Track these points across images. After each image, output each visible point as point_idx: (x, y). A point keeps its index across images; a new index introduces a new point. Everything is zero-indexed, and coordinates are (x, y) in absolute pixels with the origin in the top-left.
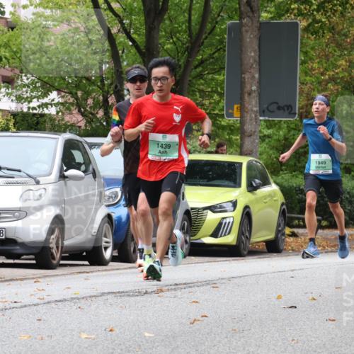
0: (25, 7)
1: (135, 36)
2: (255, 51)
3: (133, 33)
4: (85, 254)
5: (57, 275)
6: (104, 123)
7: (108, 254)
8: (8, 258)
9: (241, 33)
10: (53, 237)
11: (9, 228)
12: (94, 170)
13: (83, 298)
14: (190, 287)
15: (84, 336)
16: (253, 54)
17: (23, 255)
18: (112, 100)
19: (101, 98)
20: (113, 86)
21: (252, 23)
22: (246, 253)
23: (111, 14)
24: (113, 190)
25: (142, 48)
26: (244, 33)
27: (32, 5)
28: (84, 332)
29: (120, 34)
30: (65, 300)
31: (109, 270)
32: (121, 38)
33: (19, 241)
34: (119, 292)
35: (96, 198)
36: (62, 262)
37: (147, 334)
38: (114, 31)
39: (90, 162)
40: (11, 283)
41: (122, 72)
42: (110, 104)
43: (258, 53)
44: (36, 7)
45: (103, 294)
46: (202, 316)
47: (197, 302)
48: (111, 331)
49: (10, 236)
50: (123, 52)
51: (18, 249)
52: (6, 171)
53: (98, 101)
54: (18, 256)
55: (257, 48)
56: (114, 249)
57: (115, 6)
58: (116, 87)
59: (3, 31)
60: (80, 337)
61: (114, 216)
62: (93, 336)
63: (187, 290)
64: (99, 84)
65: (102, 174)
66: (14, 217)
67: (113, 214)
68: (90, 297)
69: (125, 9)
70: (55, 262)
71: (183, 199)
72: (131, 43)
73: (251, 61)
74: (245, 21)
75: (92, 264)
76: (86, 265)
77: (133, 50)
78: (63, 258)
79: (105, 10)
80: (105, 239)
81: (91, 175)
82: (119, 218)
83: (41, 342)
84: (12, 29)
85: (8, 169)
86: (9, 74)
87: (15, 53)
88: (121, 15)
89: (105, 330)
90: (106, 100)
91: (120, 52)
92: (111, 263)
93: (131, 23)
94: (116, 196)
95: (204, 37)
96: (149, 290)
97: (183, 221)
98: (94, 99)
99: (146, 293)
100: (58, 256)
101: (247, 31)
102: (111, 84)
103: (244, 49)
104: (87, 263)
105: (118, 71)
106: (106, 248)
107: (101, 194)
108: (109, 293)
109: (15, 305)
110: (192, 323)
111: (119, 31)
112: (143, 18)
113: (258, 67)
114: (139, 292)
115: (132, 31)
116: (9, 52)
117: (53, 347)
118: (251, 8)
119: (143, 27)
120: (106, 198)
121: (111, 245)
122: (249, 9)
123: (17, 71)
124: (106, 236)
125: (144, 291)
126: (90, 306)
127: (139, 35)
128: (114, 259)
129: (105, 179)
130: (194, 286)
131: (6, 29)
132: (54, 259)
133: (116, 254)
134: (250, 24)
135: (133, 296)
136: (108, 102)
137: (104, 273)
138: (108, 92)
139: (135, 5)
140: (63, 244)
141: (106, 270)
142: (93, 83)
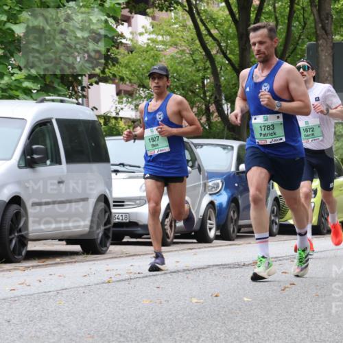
0: (141, 34)
1: (230, 56)
2: (329, 66)
3: (230, 54)
4: (193, 233)
5: (172, 251)
6: (207, 127)
7: (212, 234)
8: (132, 237)
9: (317, 51)
10: (167, 220)
11: (132, 213)
12: (199, 165)
13: (193, 270)
14: (280, 260)
15: (194, 300)
16: (328, 69)
17: (143, 235)
18: (212, 108)
19: (204, 107)
20: (213, 97)
21: (327, 44)
22: (325, 231)
23: (211, 39)
24: (216, 182)
25: (237, 66)
26: (320, 53)
27: (146, 32)
28: (194, 297)
29: (218, 55)
30: (178, 271)
31: (214, 247)
32: (219, 58)
33: (140, 223)
34: (222, 265)
35: (201, 188)
36: (175, 240)
37: (246, 299)
38: (214, 52)
39: (196, 159)
40: (135, 257)
41: (220, 86)
42: (211, 111)
43: (332, 68)
44: (150, 34)
45: (209, 267)
46: (291, 284)
47: (286, 273)
48: (216, 296)
49: (133, 219)
50: (221, 69)
51: (139, 230)
52: (128, 167)
53: (202, 109)
54: (140, 236)
55: (331, 64)
56: (217, 229)
57: (214, 32)
58: (216, 98)
59: (124, 54)
60: (191, 301)
61: (217, 203)
62: (202, 301)
63: (278, 263)
64: (202, 96)
65: (206, 168)
66: (136, 204)
67: (215, 201)
68: (199, 269)
69: (222, 35)
70: (169, 240)
71: (273, 188)
72: (227, 62)
73: (327, 75)
74: (321, 42)
75: (199, 242)
76: (195, 243)
77: (229, 68)
78: (176, 237)
79: (206, 35)
80: (209, 221)
81: (197, 170)
82: (221, 205)
83: (160, 306)
84: (132, 52)
85: (130, 166)
86: (129, 89)
87: (134, 71)
88: (219, 39)
89: (211, 296)
90: (208, 109)
91: (219, 69)
92: (215, 241)
93: (227, 46)
94: (218, 187)
95: (287, 55)
96: (247, 263)
97: (273, 206)
98: (198, 107)
99: (244, 265)
100: (171, 235)
101: (322, 50)
102: (212, 96)
103: (320, 65)
104: (195, 241)
105: (217, 85)
106: (210, 229)
107: (205, 185)
108: (214, 266)
109: (139, 276)
110: (283, 290)
111: (217, 52)
112: (237, 42)
113: (332, 79)
114: (239, 265)
115: (228, 52)
116: (129, 70)
117: (170, 310)
118: (326, 32)
119: (237, 49)
120: (210, 188)
121: (214, 226)
122: (324, 32)
123: (136, 86)
124: (210, 219)
125: (242, 263)
126: (199, 276)
127: (233, 55)
128: (217, 237)
129: (208, 173)
130: (284, 259)
131: (126, 52)
132: (168, 238)
133: (219, 234)
134: (325, 45)
135: (234, 267)
136: (209, 110)
137: (209, 249)
138: (209, 102)
139: (231, 31)
140: (175, 226)
141: (211, 247)
142: (197, 95)
